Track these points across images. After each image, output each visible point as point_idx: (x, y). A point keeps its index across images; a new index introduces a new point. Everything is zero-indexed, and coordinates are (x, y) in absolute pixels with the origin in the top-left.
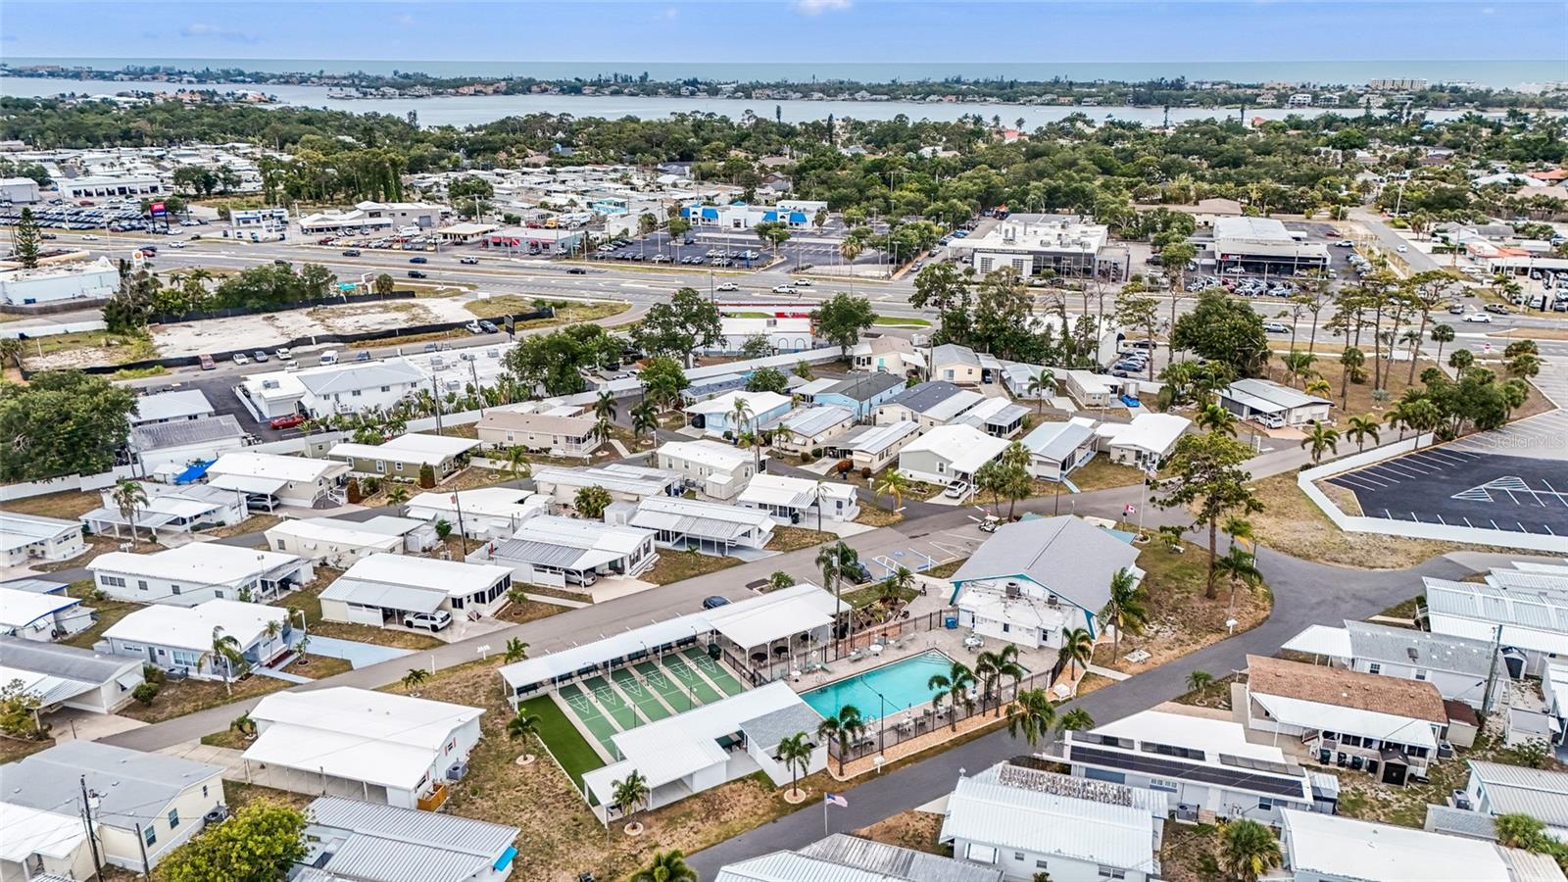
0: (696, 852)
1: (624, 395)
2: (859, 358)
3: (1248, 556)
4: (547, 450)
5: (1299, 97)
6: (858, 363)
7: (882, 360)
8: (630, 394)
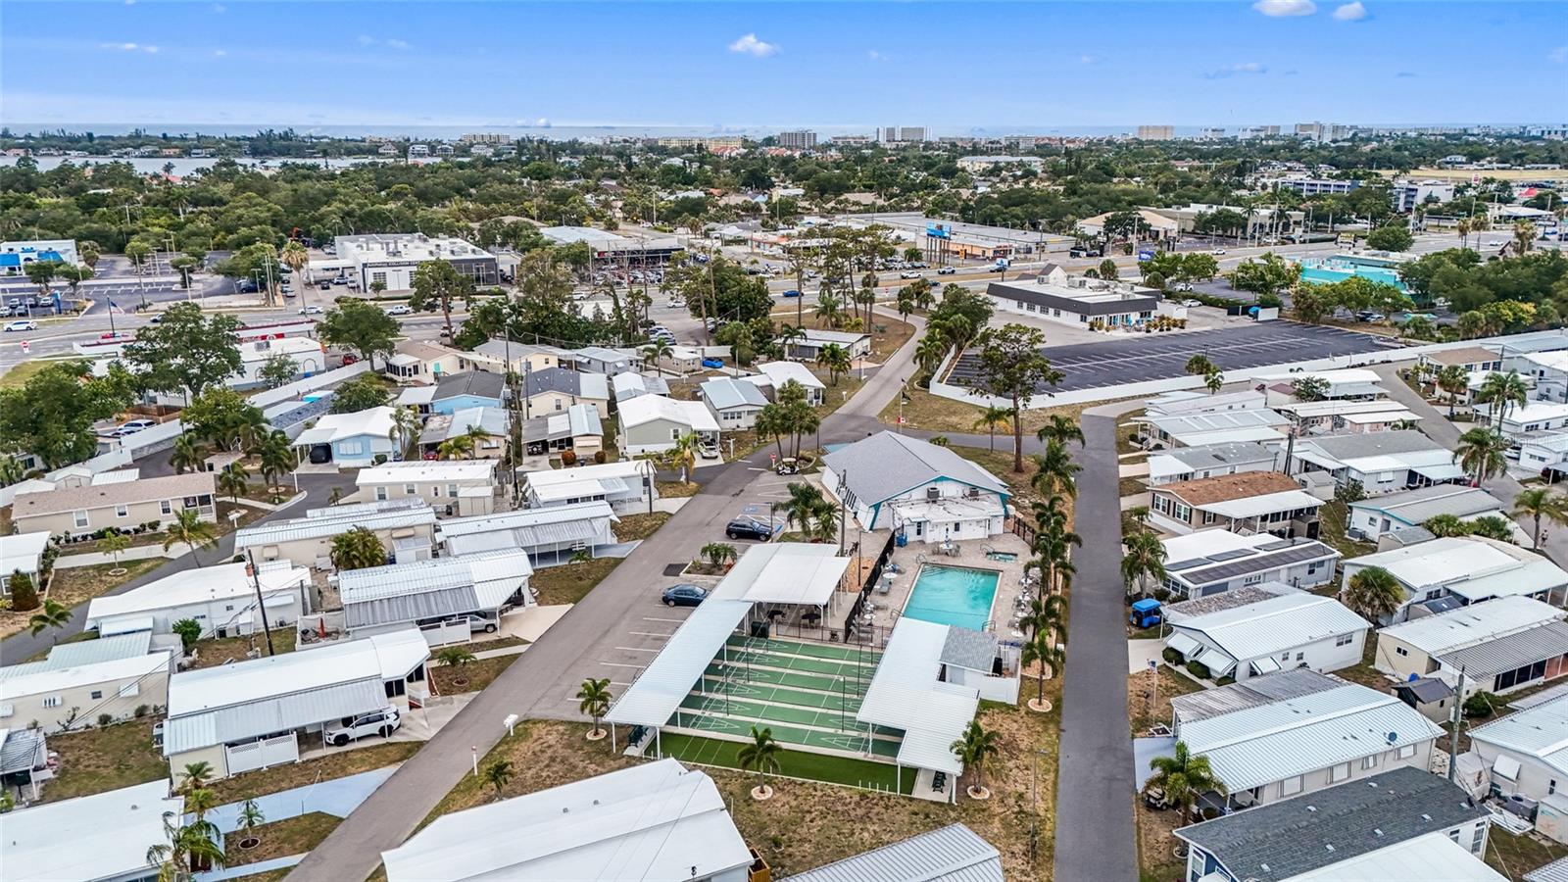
0: (1055, 784)
1: (145, 453)
2: (404, 369)
3: (1069, 420)
4: (154, 525)
5: (418, 148)
6: (404, 374)
7: (437, 365)
8: (152, 451)
